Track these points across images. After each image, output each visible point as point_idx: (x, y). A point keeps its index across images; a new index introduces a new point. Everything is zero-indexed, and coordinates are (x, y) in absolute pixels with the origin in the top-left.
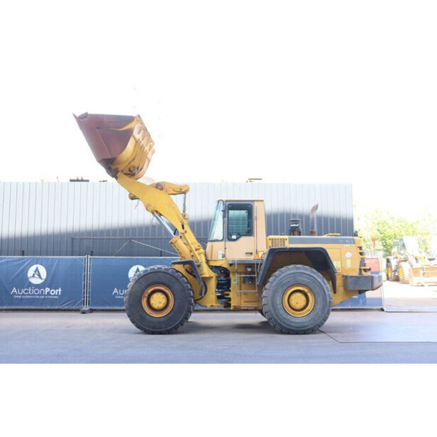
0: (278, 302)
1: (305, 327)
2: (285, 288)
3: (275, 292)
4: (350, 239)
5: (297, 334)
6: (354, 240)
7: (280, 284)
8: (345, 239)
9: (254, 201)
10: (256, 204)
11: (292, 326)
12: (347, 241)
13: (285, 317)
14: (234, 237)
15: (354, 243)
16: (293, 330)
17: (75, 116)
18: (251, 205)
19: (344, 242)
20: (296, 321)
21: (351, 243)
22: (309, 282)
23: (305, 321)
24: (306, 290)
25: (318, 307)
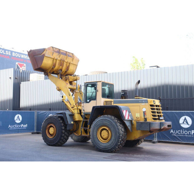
0: (95, 134)
1: (107, 148)
2: (98, 127)
3: (94, 129)
4: (145, 100)
5: (104, 152)
6: (147, 100)
7: (96, 125)
8: (143, 100)
9: (97, 82)
10: (98, 83)
11: (100, 148)
12: (143, 102)
13: (98, 142)
14: (88, 101)
15: (147, 102)
16: (102, 150)
17: (27, 51)
18: (96, 84)
19: (142, 102)
20: (102, 145)
21: (146, 103)
22: (109, 125)
23: (106, 145)
24: (107, 129)
25: (113, 138)
